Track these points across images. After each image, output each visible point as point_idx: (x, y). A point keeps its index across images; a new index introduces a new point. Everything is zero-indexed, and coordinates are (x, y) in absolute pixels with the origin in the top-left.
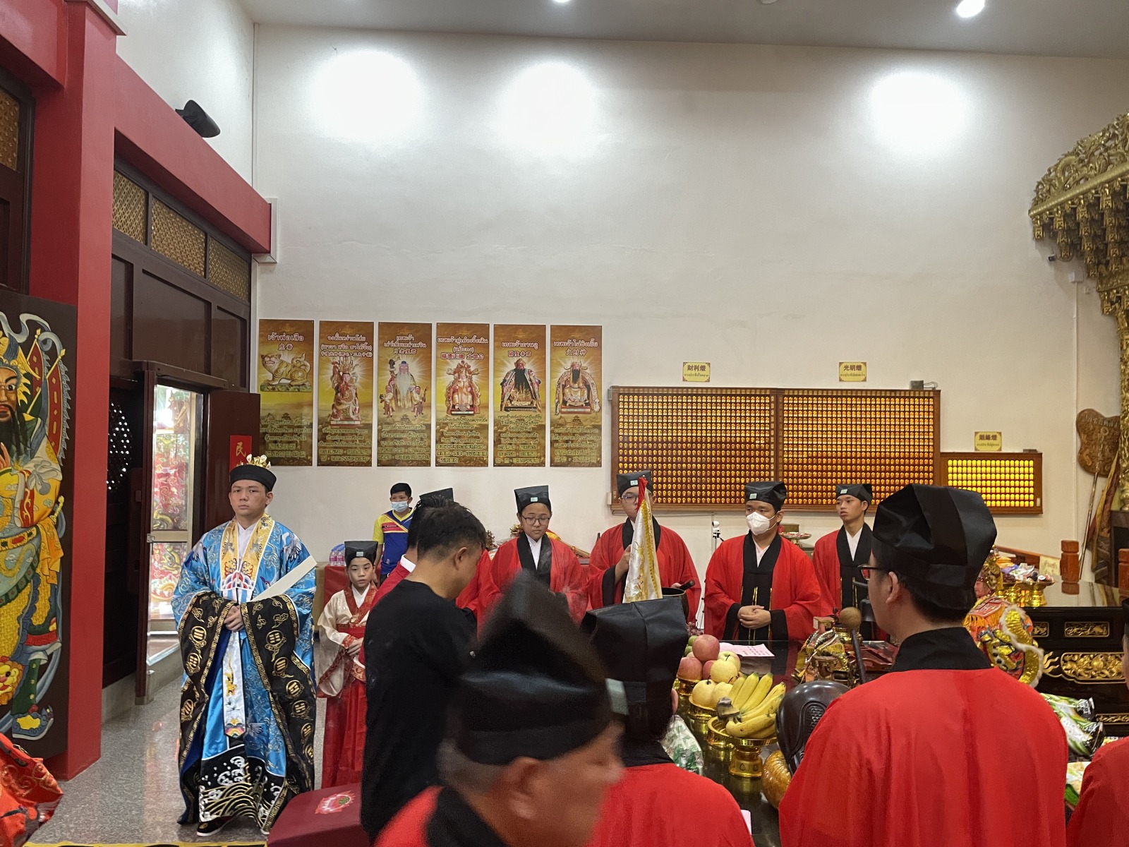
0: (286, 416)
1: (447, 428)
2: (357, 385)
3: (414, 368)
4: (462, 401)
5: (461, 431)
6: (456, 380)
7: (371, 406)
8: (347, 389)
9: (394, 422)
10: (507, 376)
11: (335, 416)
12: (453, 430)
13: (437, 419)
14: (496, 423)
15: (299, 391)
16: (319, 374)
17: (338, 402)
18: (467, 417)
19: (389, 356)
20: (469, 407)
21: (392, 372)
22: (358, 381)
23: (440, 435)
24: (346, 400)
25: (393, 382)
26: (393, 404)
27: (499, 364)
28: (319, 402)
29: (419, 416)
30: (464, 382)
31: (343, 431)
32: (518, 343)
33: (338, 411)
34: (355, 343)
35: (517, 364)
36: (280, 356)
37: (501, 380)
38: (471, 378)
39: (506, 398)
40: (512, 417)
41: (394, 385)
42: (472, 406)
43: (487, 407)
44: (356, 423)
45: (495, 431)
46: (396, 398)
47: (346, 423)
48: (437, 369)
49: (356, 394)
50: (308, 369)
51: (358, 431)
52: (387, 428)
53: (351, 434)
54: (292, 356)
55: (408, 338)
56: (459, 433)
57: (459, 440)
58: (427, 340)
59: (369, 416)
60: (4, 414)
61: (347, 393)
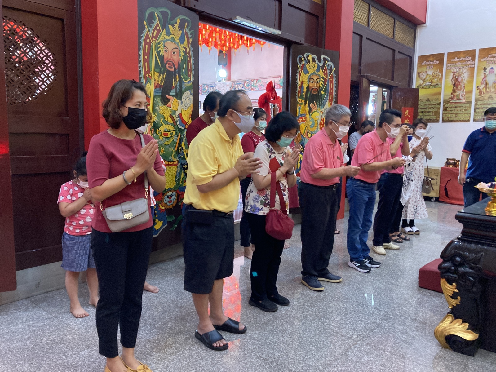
0: (428, 100)
7: (471, 92)
8: (459, 85)
9: (484, 99)
11: (452, 98)
15: (435, 87)
16: (446, 78)
17: (454, 91)
19: (483, 66)
21: (485, 74)
22: (466, 80)
24: (459, 90)
25: (485, 79)
26: (484, 90)
31: (456, 105)
33: (454, 96)
34: (465, 61)
36: (427, 72)
41: (485, 81)
44: (463, 101)
46: (486, 87)
47: (458, 101)
49: (464, 87)
50: (440, 77)
51: (464, 105)
52: (479, 103)
53: (460, 107)
54: (433, 71)
55: (495, 55)
59: (470, 97)
60: (315, 92)
61: (459, 87)
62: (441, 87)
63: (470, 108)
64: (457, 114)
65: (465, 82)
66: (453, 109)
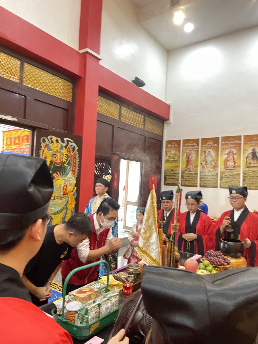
0: (172, 170)
1: (224, 175)
2: (193, 160)
3: (213, 153)
4: (230, 164)
5: (230, 175)
6: (228, 157)
7: (197, 167)
8: (190, 161)
9: (205, 172)
10: (249, 154)
11: (186, 170)
12: (226, 175)
13: (221, 171)
14: (244, 173)
15: (176, 162)
16: (182, 156)
17: (187, 165)
18: (232, 171)
19: (204, 150)
20: (233, 167)
21: (205, 155)
22: (194, 158)
23: (222, 177)
24: (190, 165)
25: (205, 159)
26: (205, 166)
27: (245, 150)
28: (182, 165)
29: (214, 170)
30: (231, 157)
31: (189, 175)
32: (253, 142)
33: (187, 168)
34: (193, 146)
35: (253, 150)
36: (171, 151)
37: (246, 156)
38: (233, 156)
39: (248, 163)
40: (250, 171)
41: (206, 160)
42: (234, 166)
43: (239, 167)
44: (193, 172)
45: (243, 176)
46: (206, 164)
47: (190, 172)
48: (221, 153)
49: (193, 163)
50: (179, 155)
51: (193, 175)
52: (203, 174)
53: (191, 176)
54: (174, 151)
55: (211, 143)
56: (229, 176)
57: (229, 179)
58: (217, 143)
59: (197, 170)
60: (58, 164)
61: (190, 163)
62: (179, 162)
63: (197, 177)
64: (189, 181)
66: (187, 177)
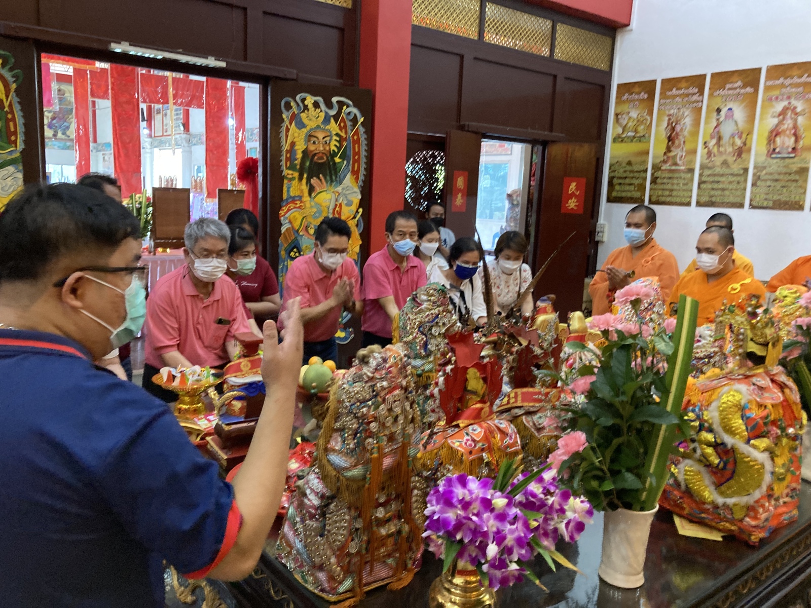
0: (629, 163)
1: (764, 172)
4: (783, 143)
5: (779, 174)
7: (694, 152)
8: (677, 138)
9: (715, 166)
11: (664, 162)
12: (771, 174)
13: (755, 163)
15: (640, 141)
16: (657, 126)
17: (669, 150)
20: (790, 150)
21: (718, 120)
22: (687, 130)
23: (757, 178)
24: (676, 148)
25: (717, 129)
26: (715, 150)
28: (656, 147)
29: (739, 160)
30: (788, 123)
31: (670, 175)
33: (668, 158)
34: (688, 95)
36: (629, 113)
38: (796, 121)
41: (718, 132)
42: (793, 149)
44: (682, 168)
46: (718, 144)
47: (673, 168)
48: (762, 113)
50: (648, 123)
51: (683, 175)
52: (707, 172)
53: (677, 178)
54: (638, 112)
55: (736, 85)
56: (777, 177)
57: (776, 184)
58: (755, 84)
59: (693, 161)
60: (321, 158)
61: (677, 142)
62: (649, 141)
63: (692, 180)
64: (672, 190)
65: (686, 133)
